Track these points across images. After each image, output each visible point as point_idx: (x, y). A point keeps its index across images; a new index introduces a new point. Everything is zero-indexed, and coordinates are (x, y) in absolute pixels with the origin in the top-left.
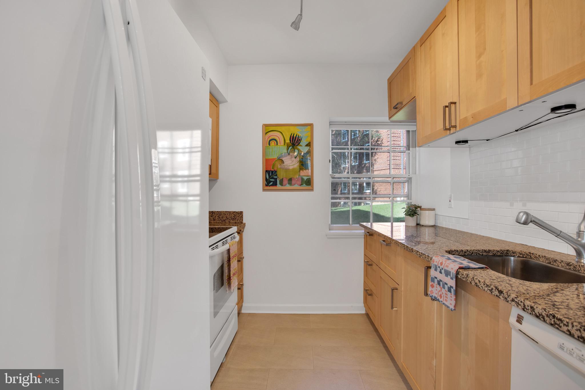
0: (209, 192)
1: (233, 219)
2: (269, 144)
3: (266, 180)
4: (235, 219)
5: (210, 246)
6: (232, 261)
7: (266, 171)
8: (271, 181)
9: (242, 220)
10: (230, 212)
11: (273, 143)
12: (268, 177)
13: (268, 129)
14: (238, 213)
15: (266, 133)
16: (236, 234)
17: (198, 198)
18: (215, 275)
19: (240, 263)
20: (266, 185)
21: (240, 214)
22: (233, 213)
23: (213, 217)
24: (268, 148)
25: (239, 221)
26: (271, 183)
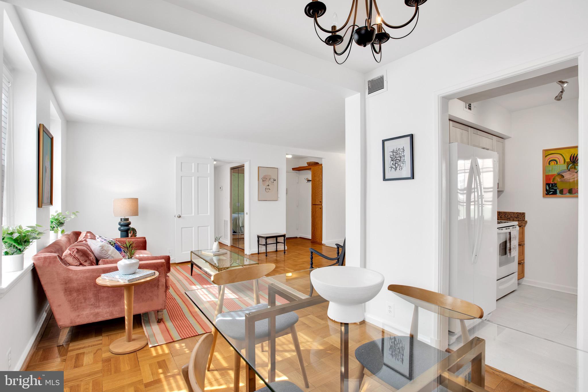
0: (498, 198)
1: (516, 218)
2: (549, 164)
3: (547, 190)
4: (518, 217)
5: (498, 228)
6: (513, 240)
7: (547, 184)
8: (551, 191)
9: (524, 219)
10: (514, 213)
11: (552, 163)
12: (548, 188)
13: (547, 153)
14: (521, 214)
15: (546, 156)
16: (517, 227)
17: (491, 203)
18: (500, 244)
19: (521, 247)
20: (546, 194)
21: (523, 214)
22: (516, 214)
23: (500, 216)
24: (548, 167)
25: (521, 219)
26: (552, 193)
